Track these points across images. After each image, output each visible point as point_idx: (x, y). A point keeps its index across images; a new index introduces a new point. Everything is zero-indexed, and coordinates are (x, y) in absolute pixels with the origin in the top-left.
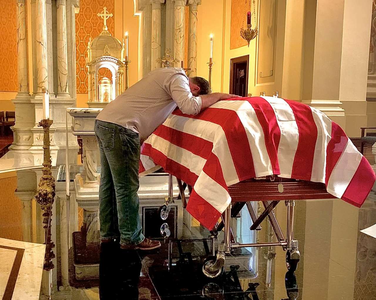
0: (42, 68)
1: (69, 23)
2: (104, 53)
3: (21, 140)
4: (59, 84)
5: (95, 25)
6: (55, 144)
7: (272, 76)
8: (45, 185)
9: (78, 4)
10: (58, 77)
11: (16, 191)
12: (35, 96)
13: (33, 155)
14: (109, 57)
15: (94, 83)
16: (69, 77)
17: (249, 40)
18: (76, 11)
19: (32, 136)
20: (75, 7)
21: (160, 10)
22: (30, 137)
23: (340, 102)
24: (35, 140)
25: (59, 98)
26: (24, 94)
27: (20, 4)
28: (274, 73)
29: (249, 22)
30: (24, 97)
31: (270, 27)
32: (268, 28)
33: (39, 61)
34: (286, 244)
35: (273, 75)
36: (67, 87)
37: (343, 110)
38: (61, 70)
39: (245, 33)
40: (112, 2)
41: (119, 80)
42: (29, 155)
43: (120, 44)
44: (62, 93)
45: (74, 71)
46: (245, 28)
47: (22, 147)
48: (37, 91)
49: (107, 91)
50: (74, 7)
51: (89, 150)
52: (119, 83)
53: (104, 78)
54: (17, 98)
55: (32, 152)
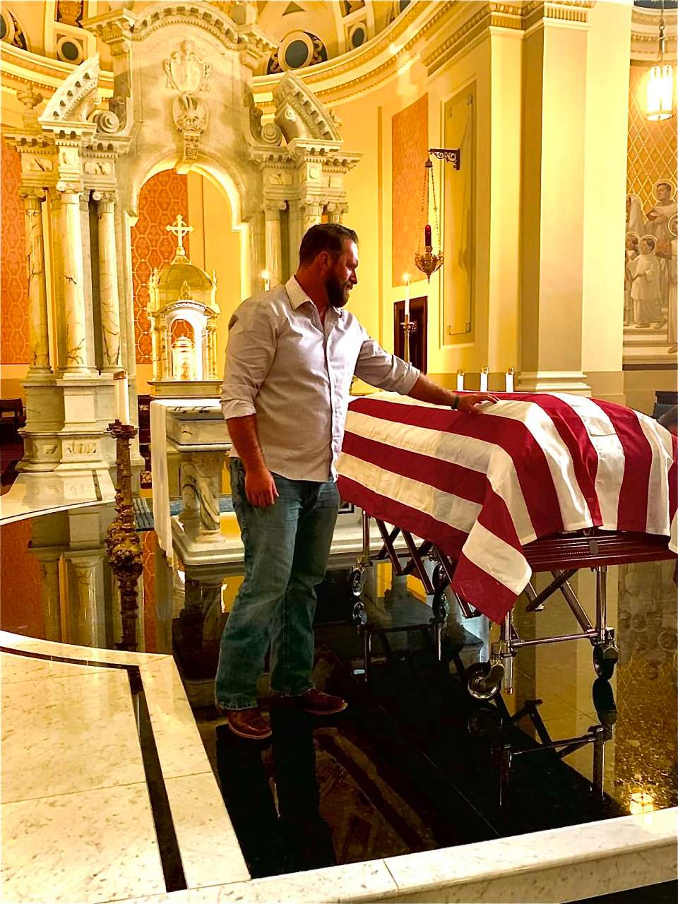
0: (76, 323)
1: (120, 245)
2: (181, 295)
3: (38, 454)
4: (105, 350)
5: (154, 244)
6: (102, 459)
7: (469, 331)
8: (127, 541)
9: (135, 211)
10: (103, 340)
11: (30, 545)
12: (63, 373)
13: (62, 479)
14: (189, 301)
15: (164, 347)
16: (122, 338)
17: (429, 273)
18: (131, 222)
19: (59, 446)
20: (131, 216)
21: (279, 222)
22: (56, 448)
23: (584, 373)
24: (65, 452)
25: (105, 376)
26: (41, 371)
27: (31, 212)
28: (474, 328)
29: (428, 241)
30: (41, 375)
31: (464, 250)
32: (460, 251)
33: (70, 312)
34: (596, 634)
35: (472, 331)
36: (120, 356)
37: (589, 387)
38: (109, 327)
39: (423, 261)
40: (185, 205)
41: (209, 342)
42: (53, 479)
43: (208, 279)
44: (111, 368)
45: (131, 326)
46: (423, 253)
47: (41, 465)
48: (66, 364)
49: (187, 361)
50: (129, 216)
51: (204, 475)
52: (209, 346)
53: (180, 338)
54: (30, 377)
55: (60, 474)
